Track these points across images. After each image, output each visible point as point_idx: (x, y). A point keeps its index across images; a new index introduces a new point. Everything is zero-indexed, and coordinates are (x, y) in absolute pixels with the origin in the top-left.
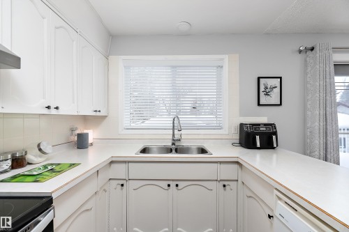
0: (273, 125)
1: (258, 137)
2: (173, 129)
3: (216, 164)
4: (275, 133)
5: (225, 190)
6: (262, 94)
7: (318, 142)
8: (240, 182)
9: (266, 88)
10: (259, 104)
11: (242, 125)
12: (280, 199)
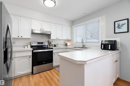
9: (119, 25)
10: (115, 33)
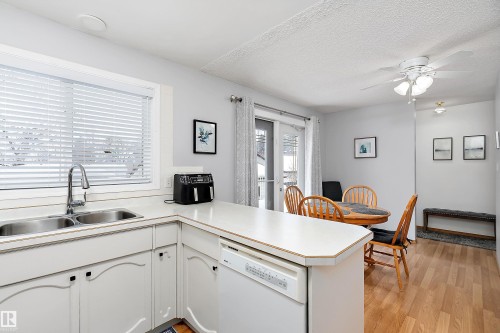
0: (209, 176)
1: (195, 190)
2: (70, 186)
3: (150, 229)
4: (212, 184)
5: (161, 260)
6: (198, 140)
7: (244, 191)
8: (179, 244)
9: (202, 133)
10: (195, 152)
11: (177, 177)
12: (224, 245)
